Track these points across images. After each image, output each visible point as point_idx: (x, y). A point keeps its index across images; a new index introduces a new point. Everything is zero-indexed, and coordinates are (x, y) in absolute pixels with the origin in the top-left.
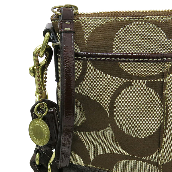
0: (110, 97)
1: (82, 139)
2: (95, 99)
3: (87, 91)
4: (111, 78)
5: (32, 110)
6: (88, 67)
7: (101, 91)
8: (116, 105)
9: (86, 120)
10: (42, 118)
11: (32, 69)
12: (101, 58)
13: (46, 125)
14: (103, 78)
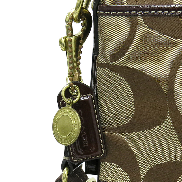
0: (169, 69)
1: (130, 144)
2: (148, 73)
3: (137, 61)
4: (170, 40)
5: (59, 97)
6: (139, 25)
7: (156, 60)
8: (178, 81)
9: (135, 111)
10: (71, 105)
11: (63, 39)
12: (156, 12)
13: (76, 113)
14: (158, 41)
